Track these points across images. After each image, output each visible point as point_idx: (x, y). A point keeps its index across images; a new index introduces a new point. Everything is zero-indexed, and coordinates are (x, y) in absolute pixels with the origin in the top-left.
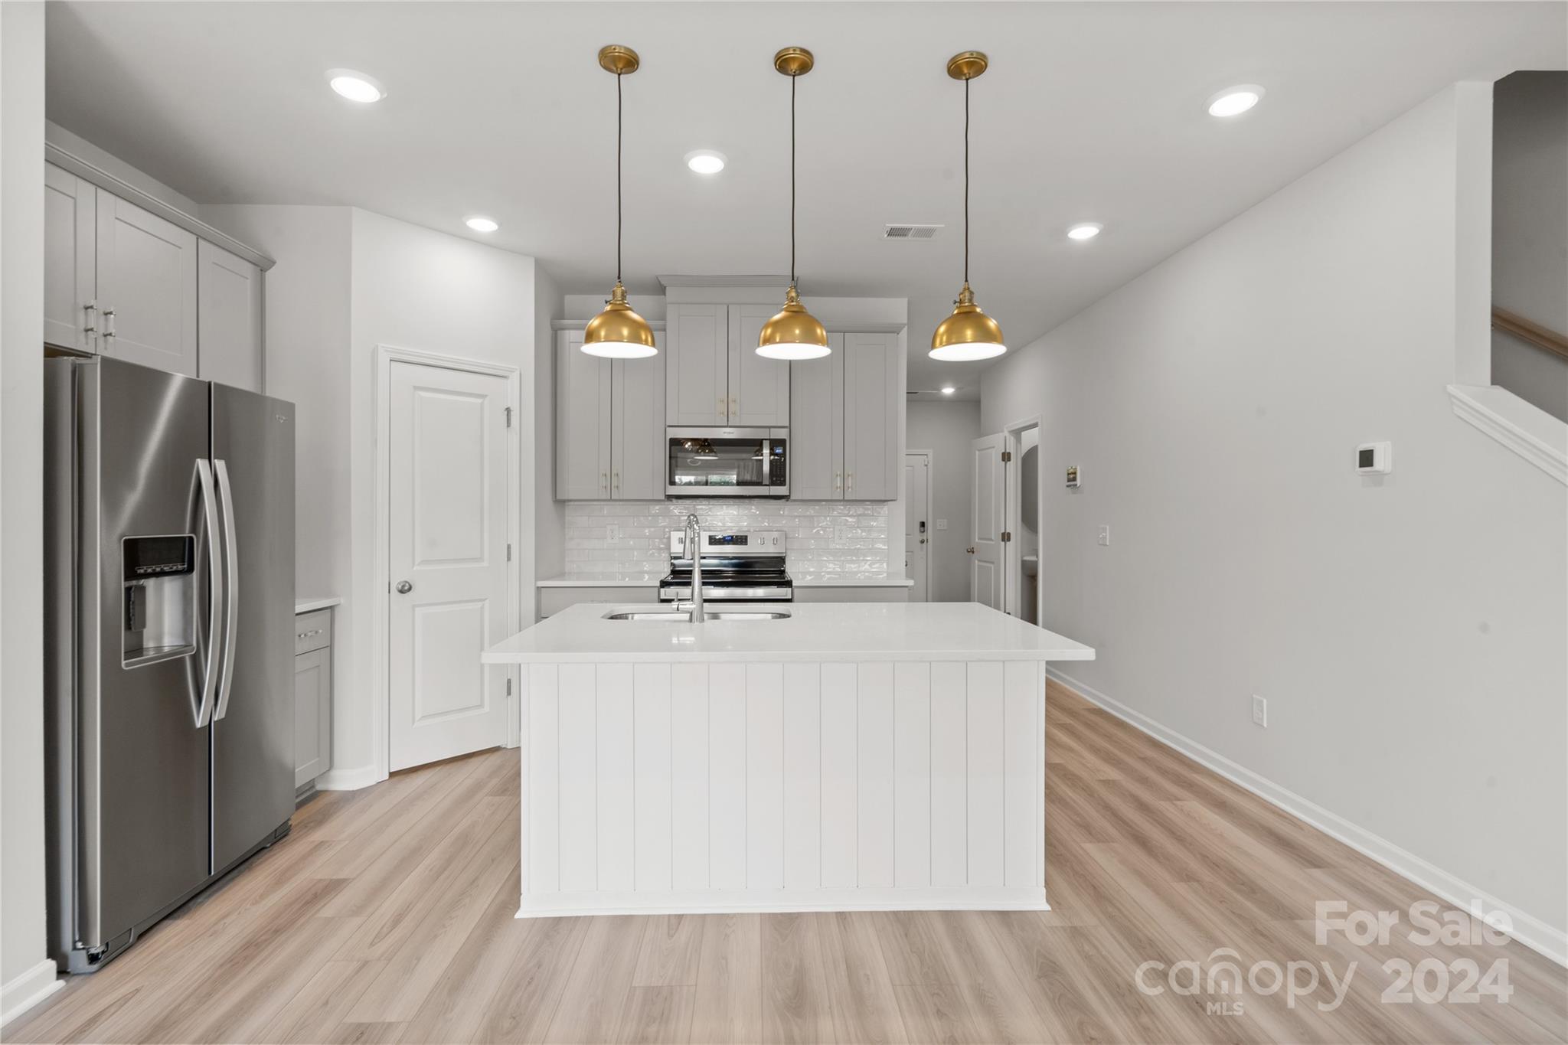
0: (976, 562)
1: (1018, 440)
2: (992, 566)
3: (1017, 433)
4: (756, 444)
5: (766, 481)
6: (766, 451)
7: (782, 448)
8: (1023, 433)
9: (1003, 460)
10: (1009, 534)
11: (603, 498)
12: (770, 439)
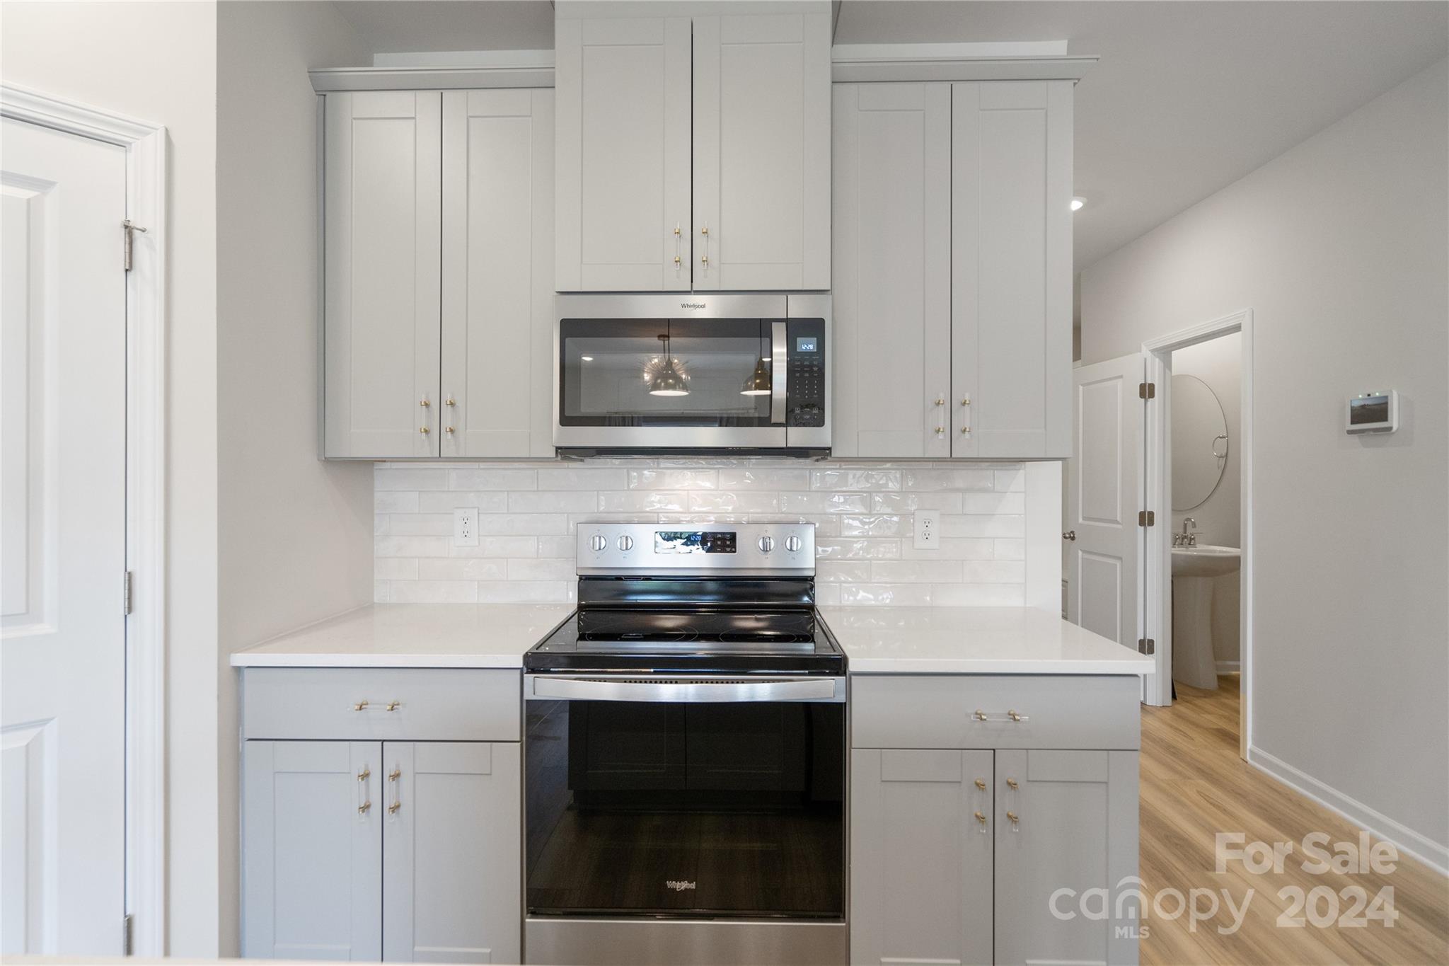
0: (1080, 553)
1: (1167, 364)
2: (1118, 564)
3: (1165, 353)
4: (759, 329)
5: (779, 415)
6: (780, 350)
7: (815, 339)
8: (1173, 352)
9: (1142, 395)
10: (1151, 514)
11: (426, 453)
12: (787, 320)
